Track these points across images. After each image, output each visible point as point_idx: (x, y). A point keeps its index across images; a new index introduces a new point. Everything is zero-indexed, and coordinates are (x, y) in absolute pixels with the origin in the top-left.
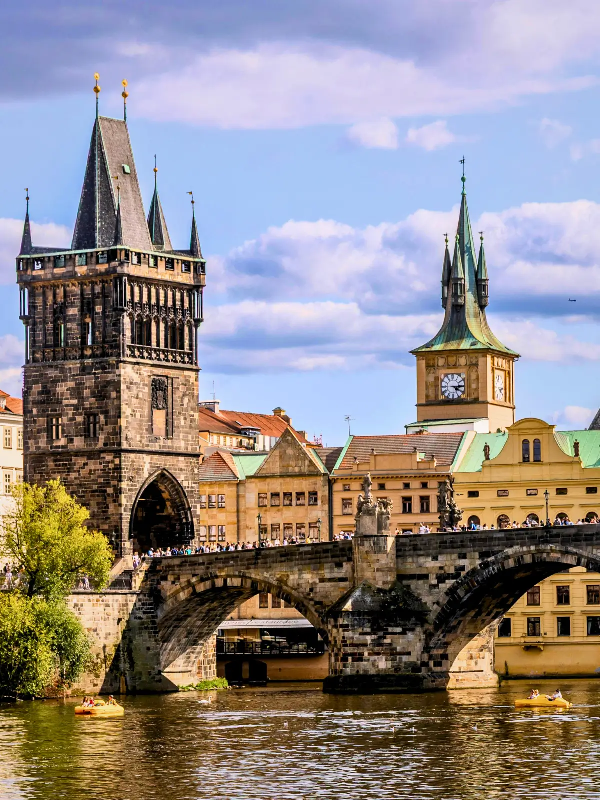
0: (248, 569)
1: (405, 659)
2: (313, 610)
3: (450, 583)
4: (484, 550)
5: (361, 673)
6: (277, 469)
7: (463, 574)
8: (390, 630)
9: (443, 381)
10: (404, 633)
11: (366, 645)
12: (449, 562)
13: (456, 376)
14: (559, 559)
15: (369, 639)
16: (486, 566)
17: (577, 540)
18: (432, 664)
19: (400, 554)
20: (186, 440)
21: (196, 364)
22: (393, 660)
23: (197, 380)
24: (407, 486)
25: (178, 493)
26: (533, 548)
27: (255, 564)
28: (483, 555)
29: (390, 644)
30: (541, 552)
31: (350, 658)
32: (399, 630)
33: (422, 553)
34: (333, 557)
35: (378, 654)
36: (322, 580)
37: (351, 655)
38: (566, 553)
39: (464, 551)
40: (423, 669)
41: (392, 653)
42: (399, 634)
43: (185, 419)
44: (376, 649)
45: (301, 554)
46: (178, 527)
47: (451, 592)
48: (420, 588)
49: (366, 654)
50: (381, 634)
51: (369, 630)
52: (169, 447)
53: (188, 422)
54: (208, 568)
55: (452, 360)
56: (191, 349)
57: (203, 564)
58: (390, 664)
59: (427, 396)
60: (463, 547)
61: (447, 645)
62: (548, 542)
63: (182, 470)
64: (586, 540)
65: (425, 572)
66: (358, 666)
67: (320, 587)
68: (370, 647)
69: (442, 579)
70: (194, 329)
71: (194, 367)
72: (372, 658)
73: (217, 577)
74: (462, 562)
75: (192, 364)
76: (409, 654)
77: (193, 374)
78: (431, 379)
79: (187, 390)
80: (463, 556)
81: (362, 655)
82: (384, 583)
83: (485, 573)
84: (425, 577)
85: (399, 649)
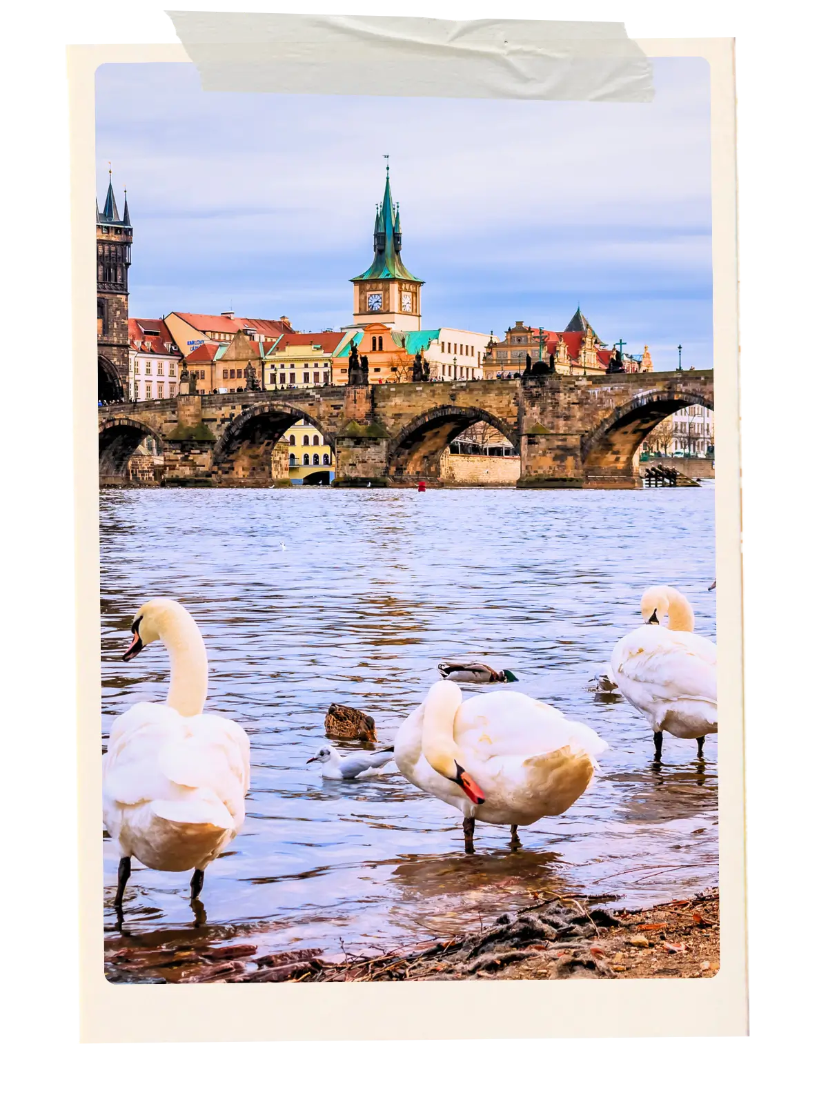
0: (130, 414)
1: (202, 469)
2: (161, 439)
3: (227, 423)
4: (244, 404)
5: (174, 476)
6: (233, 355)
7: (234, 418)
8: (192, 451)
9: (369, 299)
10: (201, 453)
11: (177, 460)
12: (226, 411)
13: (376, 296)
14: (281, 410)
15: (179, 457)
16: (245, 414)
17: (290, 399)
18: (220, 472)
19: (203, 406)
20: (118, 336)
21: (126, 290)
22: (193, 470)
23: (127, 300)
24: (306, 366)
25: (112, 369)
26: (268, 403)
27: (134, 411)
28: (244, 407)
29: (192, 460)
30: (273, 405)
31: (168, 468)
32: (198, 451)
33: (213, 405)
34: (171, 407)
35: (185, 466)
36: (166, 422)
37: (168, 466)
38: (285, 406)
39: (235, 404)
40: (213, 475)
41: (193, 465)
42: (198, 454)
43: (117, 324)
44: (184, 463)
45: (155, 405)
46: (114, 390)
47: (229, 428)
48: (212, 427)
49: (177, 466)
50: (186, 454)
51: (179, 451)
52: (106, 341)
53: (120, 326)
54: (110, 414)
55: (374, 285)
56: (123, 281)
57: (108, 411)
58: (192, 472)
59: (360, 309)
60: (233, 402)
61: (232, 461)
62: (275, 400)
63: (115, 355)
64: (295, 398)
65: (215, 417)
66: (173, 473)
67: (165, 425)
68: (180, 461)
69: (223, 421)
70: (125, 270)
71: (125, 292)
72: (181, 468)
73: (115, 419)
74: (233, 411)
75: (123, 290)
76: (204, 466)
77: (124, 297)
78: (363, 298)
79: (119, 306)
80: (234, 408)
81: (175, 466)
82: (192, 423)
83: (245, 418)
84: (215, 420)
85: (197, 464)
